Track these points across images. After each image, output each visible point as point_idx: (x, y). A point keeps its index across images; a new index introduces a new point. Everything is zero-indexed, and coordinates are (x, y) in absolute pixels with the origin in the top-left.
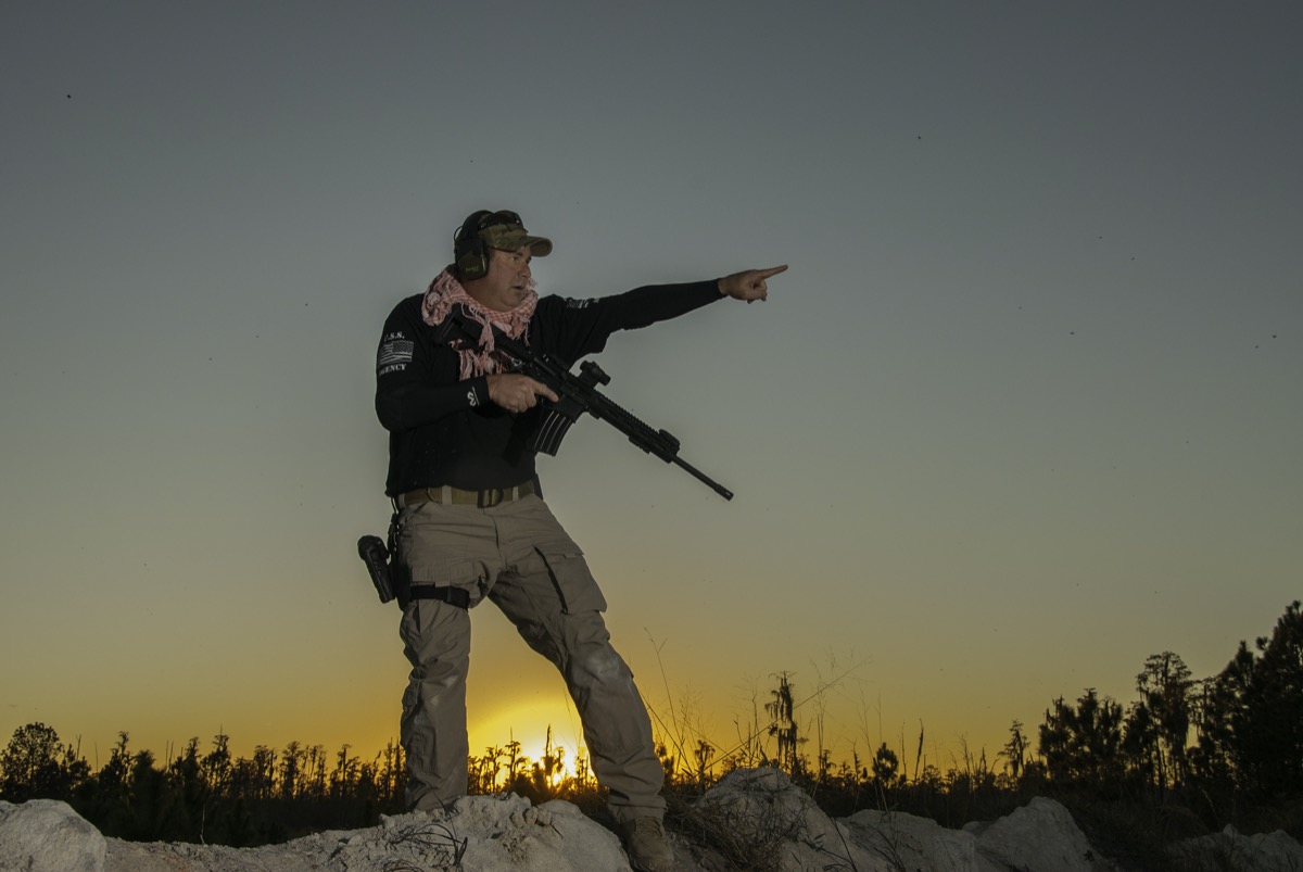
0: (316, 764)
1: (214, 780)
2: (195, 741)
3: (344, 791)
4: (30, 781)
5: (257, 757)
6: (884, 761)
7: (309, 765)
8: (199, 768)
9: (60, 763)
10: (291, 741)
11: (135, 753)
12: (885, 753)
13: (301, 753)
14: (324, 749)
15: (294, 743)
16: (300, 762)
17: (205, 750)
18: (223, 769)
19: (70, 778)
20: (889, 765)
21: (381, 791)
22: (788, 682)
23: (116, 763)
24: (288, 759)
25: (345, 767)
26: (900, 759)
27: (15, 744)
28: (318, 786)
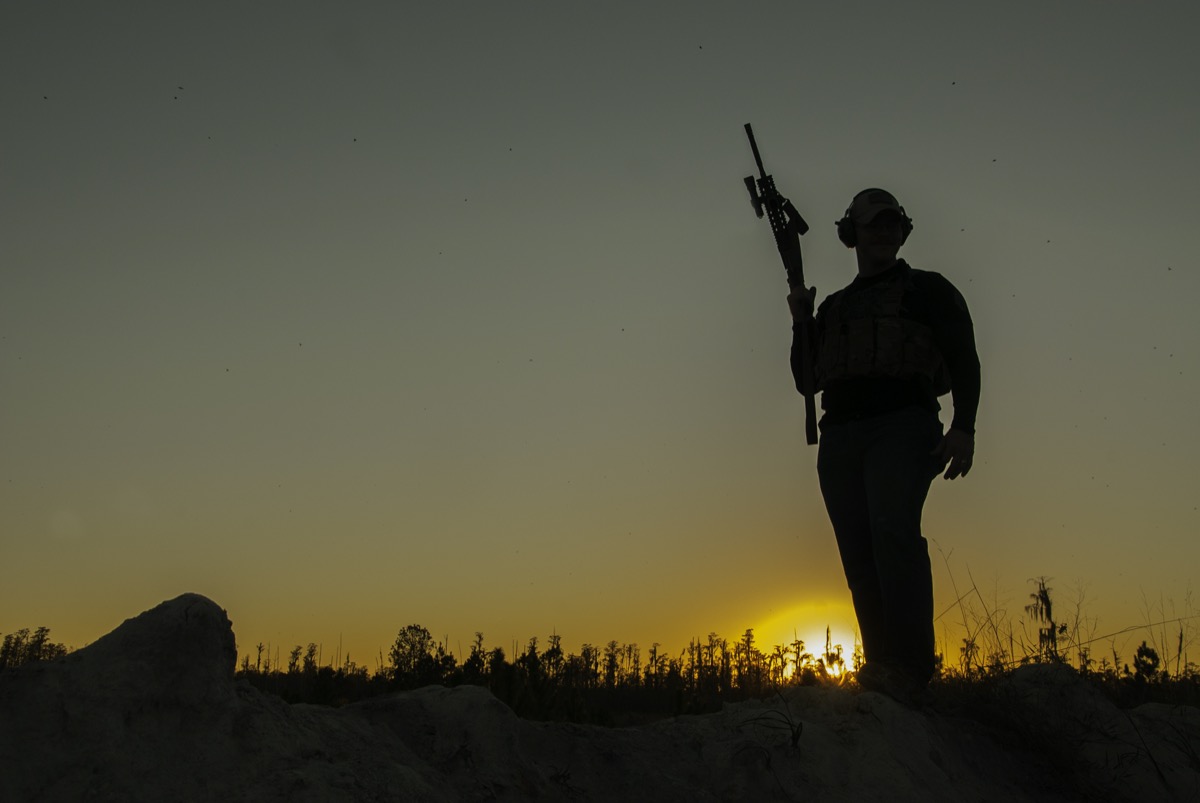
0: (632, 660)
1: (552, 672)
2: (534, 639)
3: (656, 682)
4: (413, 670)
5: (584, 654)
6: (1145, 658)
7: (626, 661)
8: (540, 663)
9: (434, 657)
10: (610, 640)
11: (490, 649)
12: (1144, 651)
13: (619, 650)
14: (638, 647)
15: (613, 642)
16: (619, 658)
17: (542, 649)
18: (558, 662)
19: (442, 669)
20: (1150, 661)
21: (687, 683)
22: (1046, 586)
23: (476, 658)
24: (609, 655)
25: (656, 662)
26: (1160, 656)
27: (401, 641)
28: (635, 678)
